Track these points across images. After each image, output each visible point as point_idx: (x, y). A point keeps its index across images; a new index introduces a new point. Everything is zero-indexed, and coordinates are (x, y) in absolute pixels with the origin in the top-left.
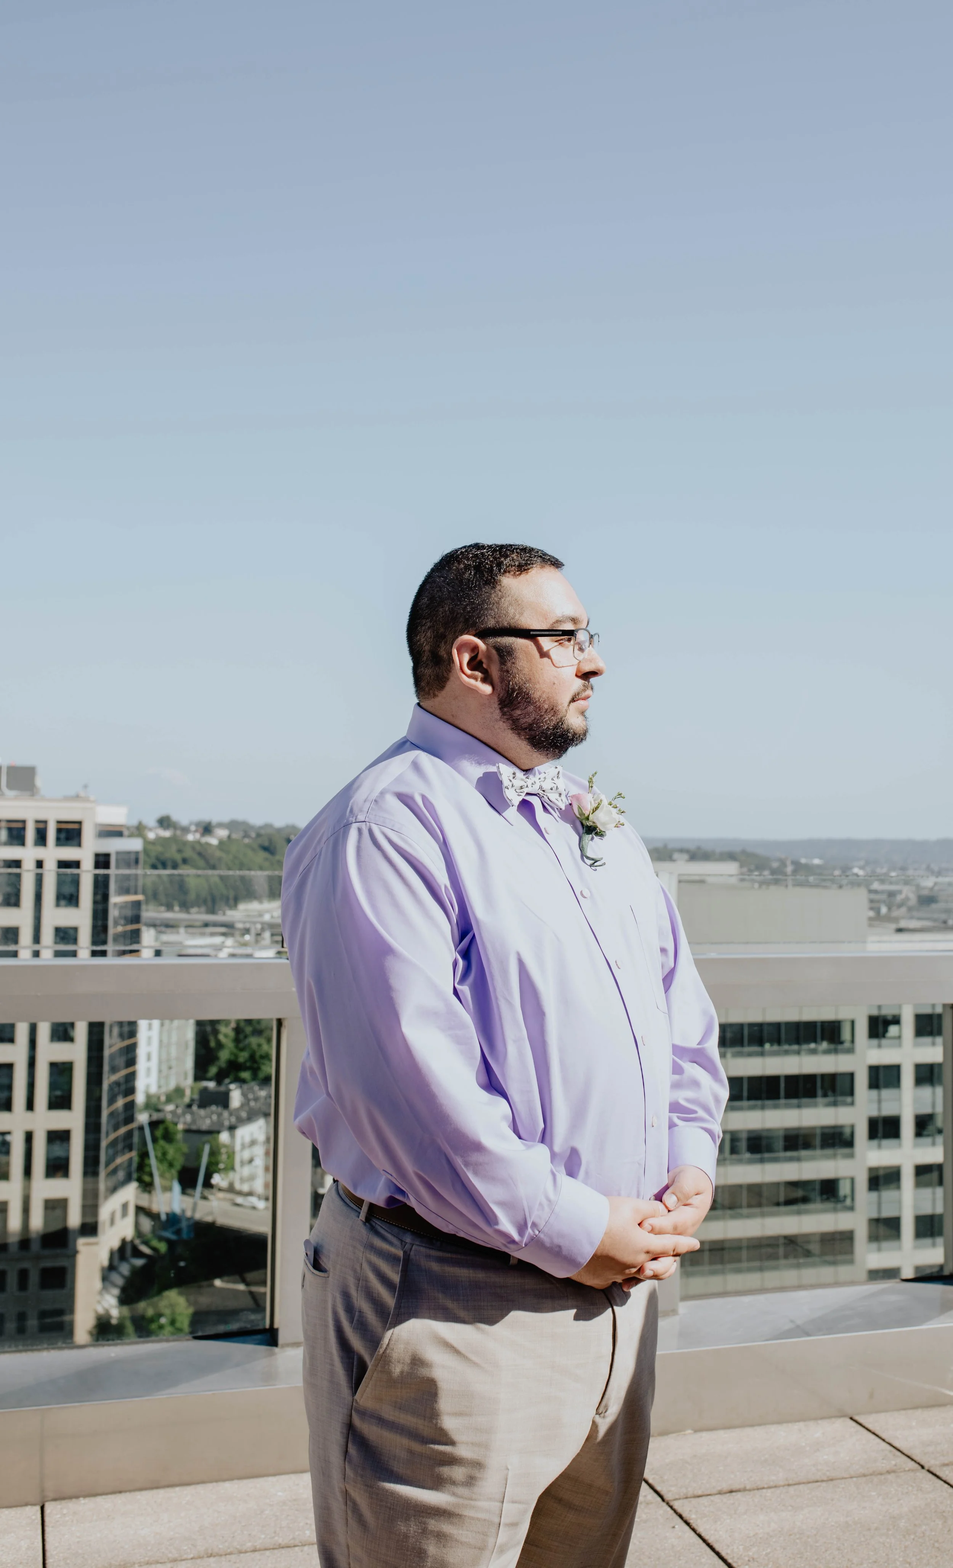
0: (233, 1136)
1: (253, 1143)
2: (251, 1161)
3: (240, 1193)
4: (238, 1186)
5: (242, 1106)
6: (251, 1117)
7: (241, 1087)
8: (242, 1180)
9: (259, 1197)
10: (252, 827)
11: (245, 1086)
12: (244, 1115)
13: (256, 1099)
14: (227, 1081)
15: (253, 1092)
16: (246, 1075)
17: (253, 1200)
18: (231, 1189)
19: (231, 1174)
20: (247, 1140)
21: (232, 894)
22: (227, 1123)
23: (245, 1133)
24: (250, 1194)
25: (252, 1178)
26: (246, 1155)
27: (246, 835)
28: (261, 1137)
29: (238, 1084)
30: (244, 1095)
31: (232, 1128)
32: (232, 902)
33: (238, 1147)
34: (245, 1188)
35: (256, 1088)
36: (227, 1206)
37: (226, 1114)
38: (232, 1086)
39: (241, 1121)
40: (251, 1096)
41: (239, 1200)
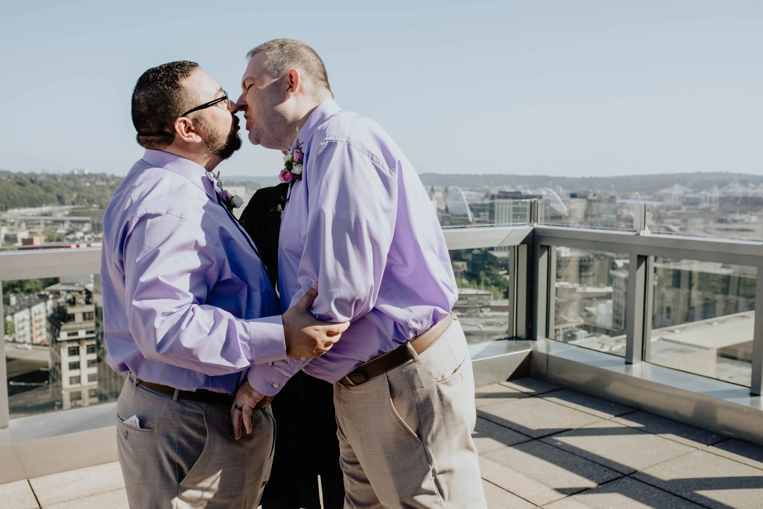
0: (13, 318)
1: (24, 320)
2: (23, 328)
3: (19, 343)
4: (17, 340)
5: (17, 304)
6: (22, 308)
7: (15, 295)
8: (19, 337)
9: (29, 344)
10: (12, 174)
11: (18, 295)
12: (18, 308)
13: (24, 300)
14: (8, 292)
15: (21, 297)
16: (17, 289)
17: (26, 346)
18: (14, 341)
19: (14, 335)
20: (21, 319)
21: (4, 206)
22: (9, 312)
23: (19, 316)
24: (24, 343)
25: (24, 336)
26: (21, 326)
27: (9, 178)
28: (27, 317)
29: (14, 294)
30: (17, 299)
31: (12, 314)
32: (4, 209)
33: (16, 322)
34: (21, 340)
35: (23, 295)
36: (12, 349)
37: (9, 308)
38: (11, 295)
39: (17, 311)
40: (21, 299)
41: (19, 346)
